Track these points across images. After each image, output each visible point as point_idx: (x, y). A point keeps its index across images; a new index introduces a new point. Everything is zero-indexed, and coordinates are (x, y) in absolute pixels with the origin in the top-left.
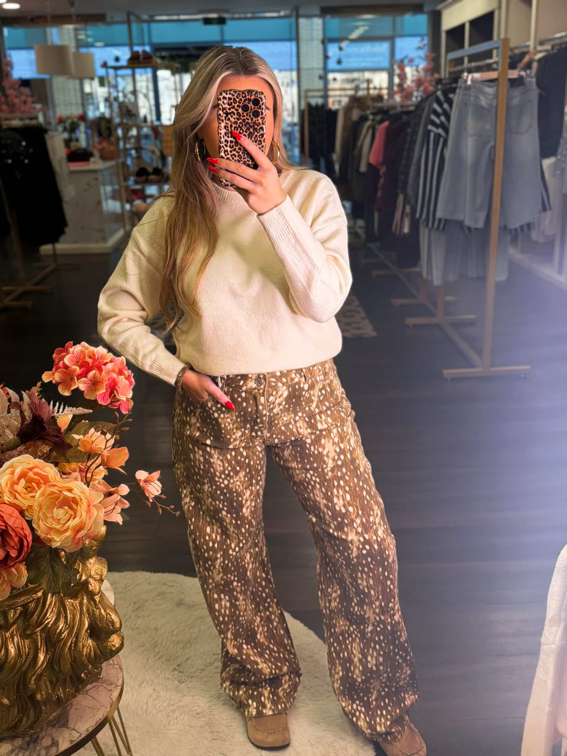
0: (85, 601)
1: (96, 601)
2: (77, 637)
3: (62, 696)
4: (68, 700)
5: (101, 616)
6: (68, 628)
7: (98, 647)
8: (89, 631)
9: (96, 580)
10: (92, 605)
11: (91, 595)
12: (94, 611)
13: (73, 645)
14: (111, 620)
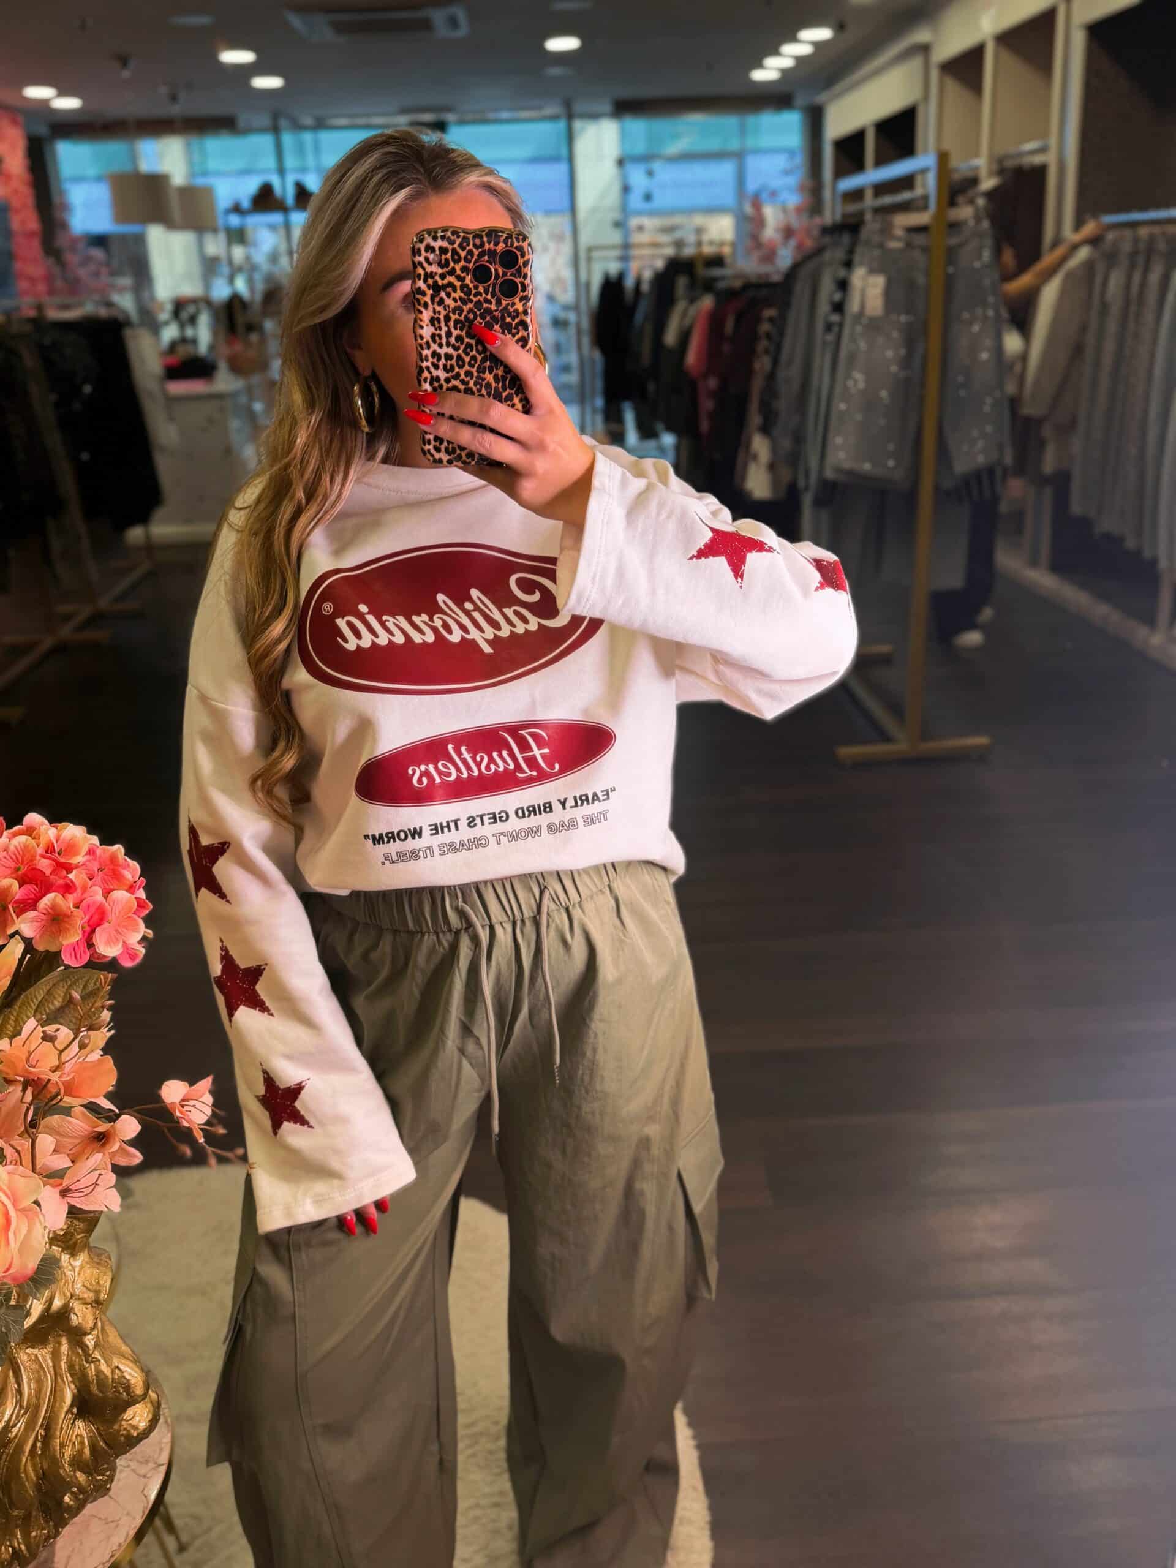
0: (65, 1348)
1: (88, 1347)
2: (48, 1427)
3: (23, 1547)
4: (34, 1555)
5: (102, 1377)
6: (25, 1414)
7: (100, 1434)
8: (75, 1410)
9: (88, 1304)
10: (81, 1356)
11: (77, 1335)
12: (85, 1368)
13: (39, 1444)
14: (125, 1381)
